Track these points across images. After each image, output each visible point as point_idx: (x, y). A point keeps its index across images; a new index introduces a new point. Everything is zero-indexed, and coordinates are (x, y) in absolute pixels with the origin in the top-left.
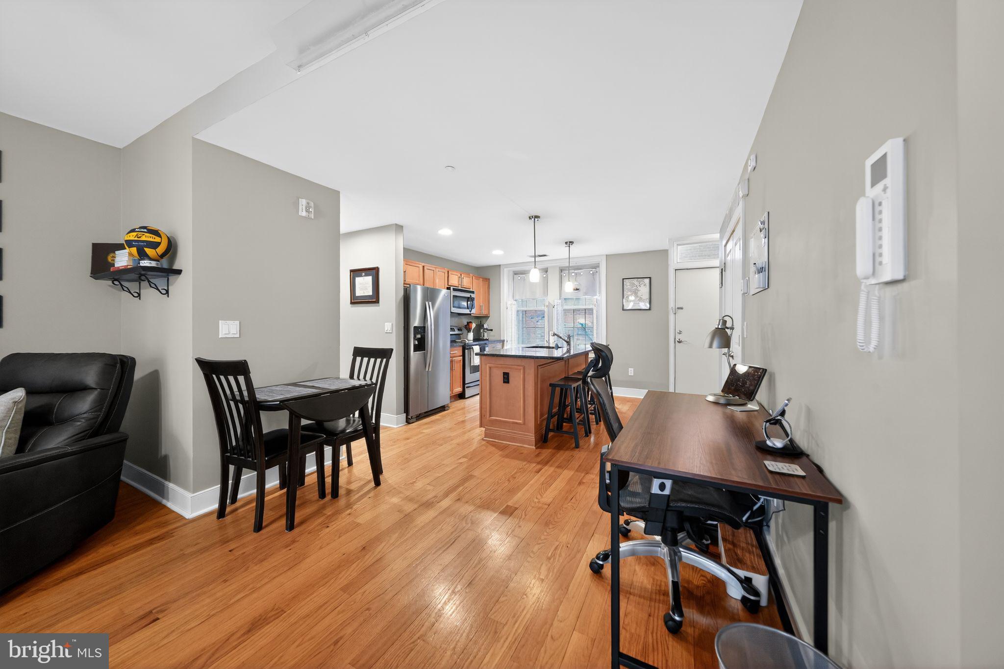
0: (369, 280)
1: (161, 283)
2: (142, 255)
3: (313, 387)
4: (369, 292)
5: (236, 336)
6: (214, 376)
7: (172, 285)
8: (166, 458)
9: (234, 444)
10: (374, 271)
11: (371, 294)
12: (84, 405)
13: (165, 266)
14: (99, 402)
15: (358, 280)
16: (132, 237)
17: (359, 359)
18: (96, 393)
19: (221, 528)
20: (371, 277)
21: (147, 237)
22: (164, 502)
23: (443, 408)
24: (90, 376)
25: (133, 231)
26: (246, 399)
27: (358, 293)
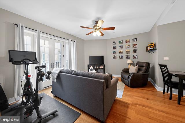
1: (154, 51)
2: (151, 47)
6: (161, 67)
7: (156, 51)
12: (144, 69)
13: (154, 49)
14: (146, 68)
16: (149, 45)
19: (164, 96)
21: (151, 45)
22: (155, 87)
24: (144, 65)
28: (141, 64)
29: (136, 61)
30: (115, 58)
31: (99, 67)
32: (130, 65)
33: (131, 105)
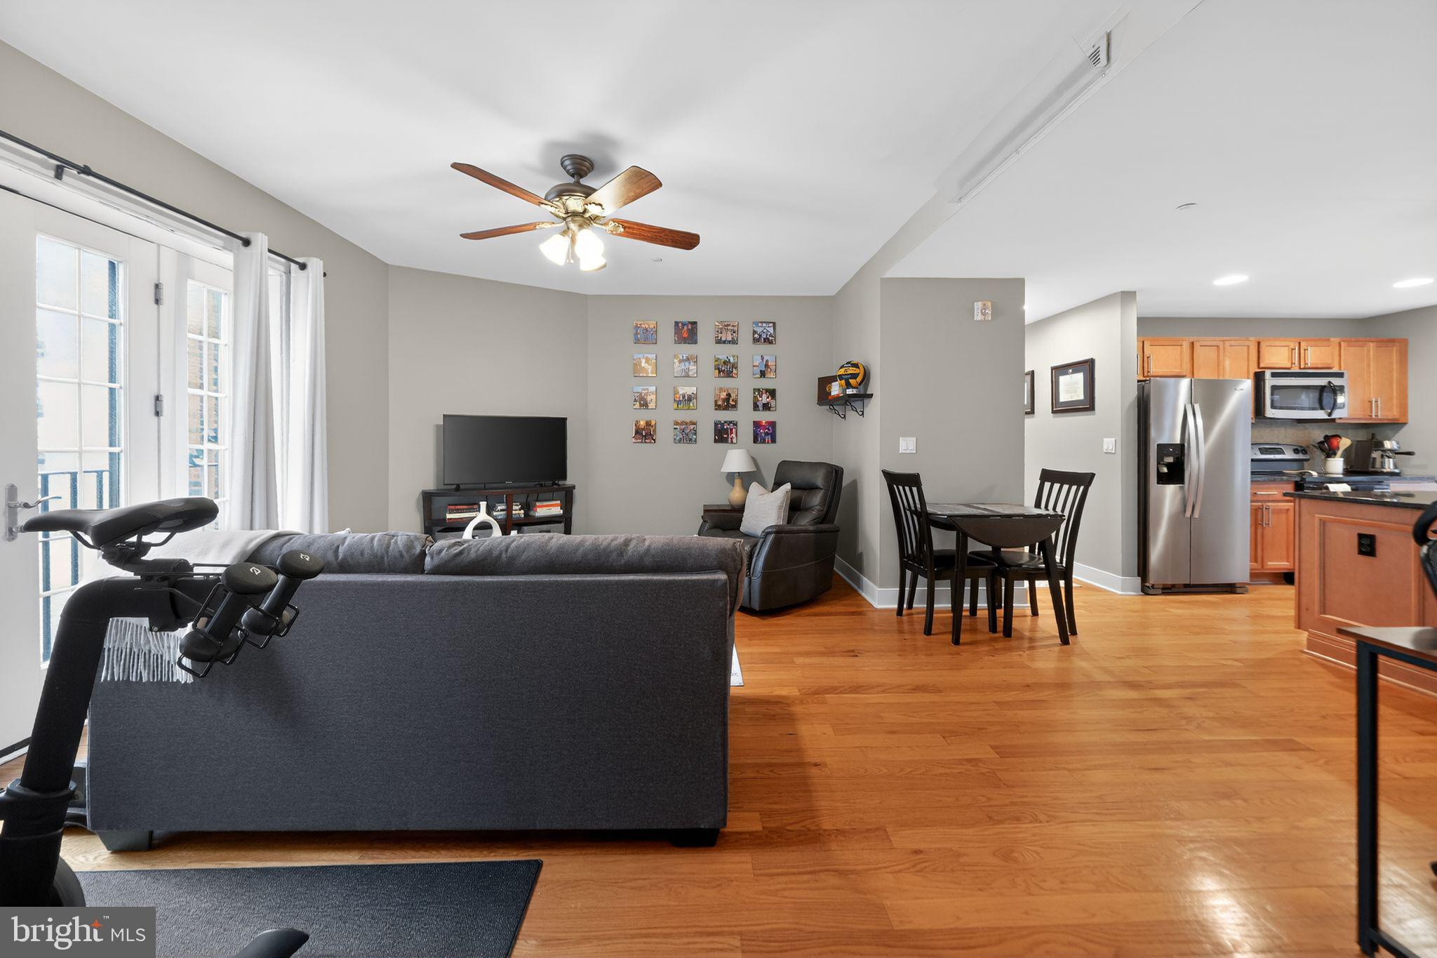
0: (1079, 377)
1: (858, 404)
2: (848, 385)
3: (985, 509)
4: (1079, 395)
5: (912, 452)
6: (895, 486)
7: (866, 407)
8: (861, 554)
9: (910, 552)
10: (1087, 366)
11: (1081, 397)
12: (816, 500)
13: (862, 392)
14: (824, 498)
15: (1063, 380)
16: (842, 371)
17: (1047, 485)
18: (822, 491)
20: (1082, 373)
21: (852, 370)
22: (860, 591)
23: (1230, 588)
24: (819, 481)
25: (842, 367)
26: (919, 510)
27: (1063, 398)
28: (803, 476)
29: (772, 455)
30: (645, 434)
31: (527, 507)
32: (737, 482)
33: (802, 702)
